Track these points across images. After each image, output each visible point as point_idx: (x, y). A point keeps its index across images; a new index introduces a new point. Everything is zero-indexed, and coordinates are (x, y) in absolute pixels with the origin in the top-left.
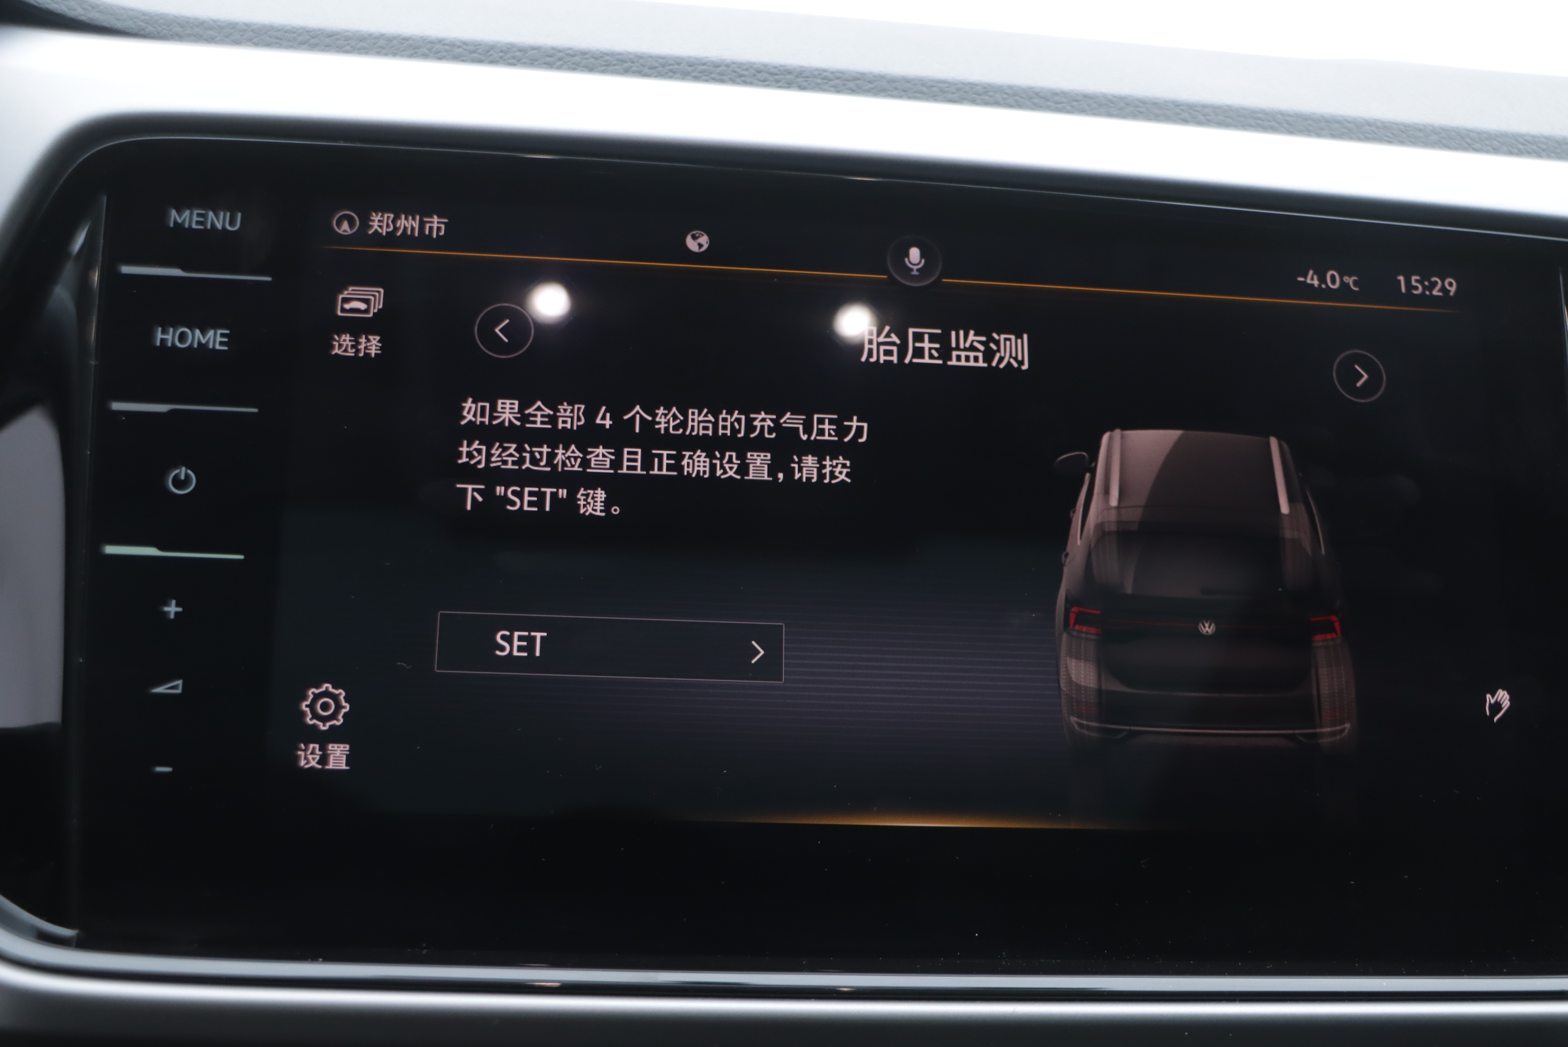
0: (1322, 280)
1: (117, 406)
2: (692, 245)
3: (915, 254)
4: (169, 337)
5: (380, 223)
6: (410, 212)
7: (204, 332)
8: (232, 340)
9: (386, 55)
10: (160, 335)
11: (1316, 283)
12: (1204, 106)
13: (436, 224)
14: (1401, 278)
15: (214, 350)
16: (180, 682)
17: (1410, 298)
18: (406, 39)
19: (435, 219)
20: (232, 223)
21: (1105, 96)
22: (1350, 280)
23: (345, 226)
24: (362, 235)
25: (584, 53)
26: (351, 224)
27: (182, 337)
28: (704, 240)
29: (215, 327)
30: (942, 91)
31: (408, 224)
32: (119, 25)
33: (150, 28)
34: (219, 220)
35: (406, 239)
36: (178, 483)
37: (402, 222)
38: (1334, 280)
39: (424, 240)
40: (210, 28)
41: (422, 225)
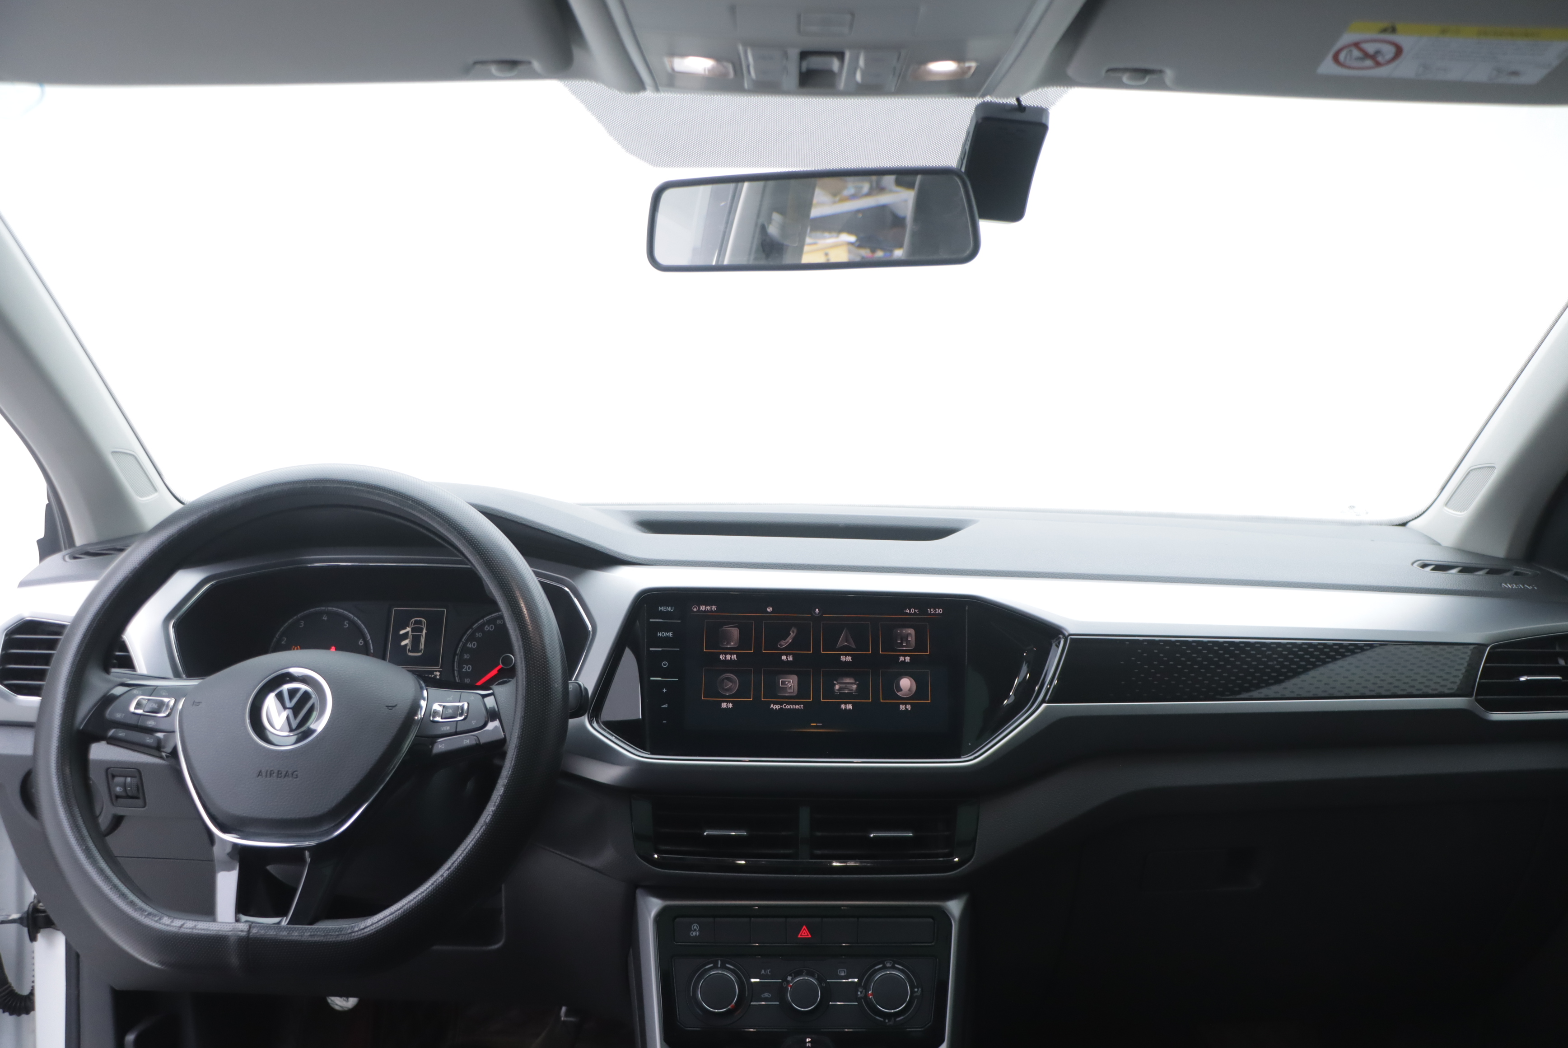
0: (910, 611)
1: (651, 649)
2: (768, 610)
3: (817, 610)
4: (660, 634)
5: (702, 608)
6: (708, 605)
7: (668, 633)
8: (673, 634)
9: (700, 566)
10: (658, 634)
11: (908, 612)
12: (890, 567)
13: (714, 608)
14: (929, 610)
15: (670, 637)
16: (667, 705)
17: (931, 614)
18: (705, 562)
19: (714, 607)
20: (672, 609)
21: (866, 566)
22: (916, 611)
23: (695, 609)
24: (699, 610)
25: (745, 563)
26: (696, 608)
27: (663, 634)
28: (771, 609)
29: (670, 632)
30: (827, 568)
31: (708, 608)
32: (643, 563)
33: (649, 563)
34: (669, 609)
35: (708, 611)
36: (664, 665)
37: (707, 608)
38: (913, 611)
39: (712, 611)
40: (662, 562)
41: (711, 608)
